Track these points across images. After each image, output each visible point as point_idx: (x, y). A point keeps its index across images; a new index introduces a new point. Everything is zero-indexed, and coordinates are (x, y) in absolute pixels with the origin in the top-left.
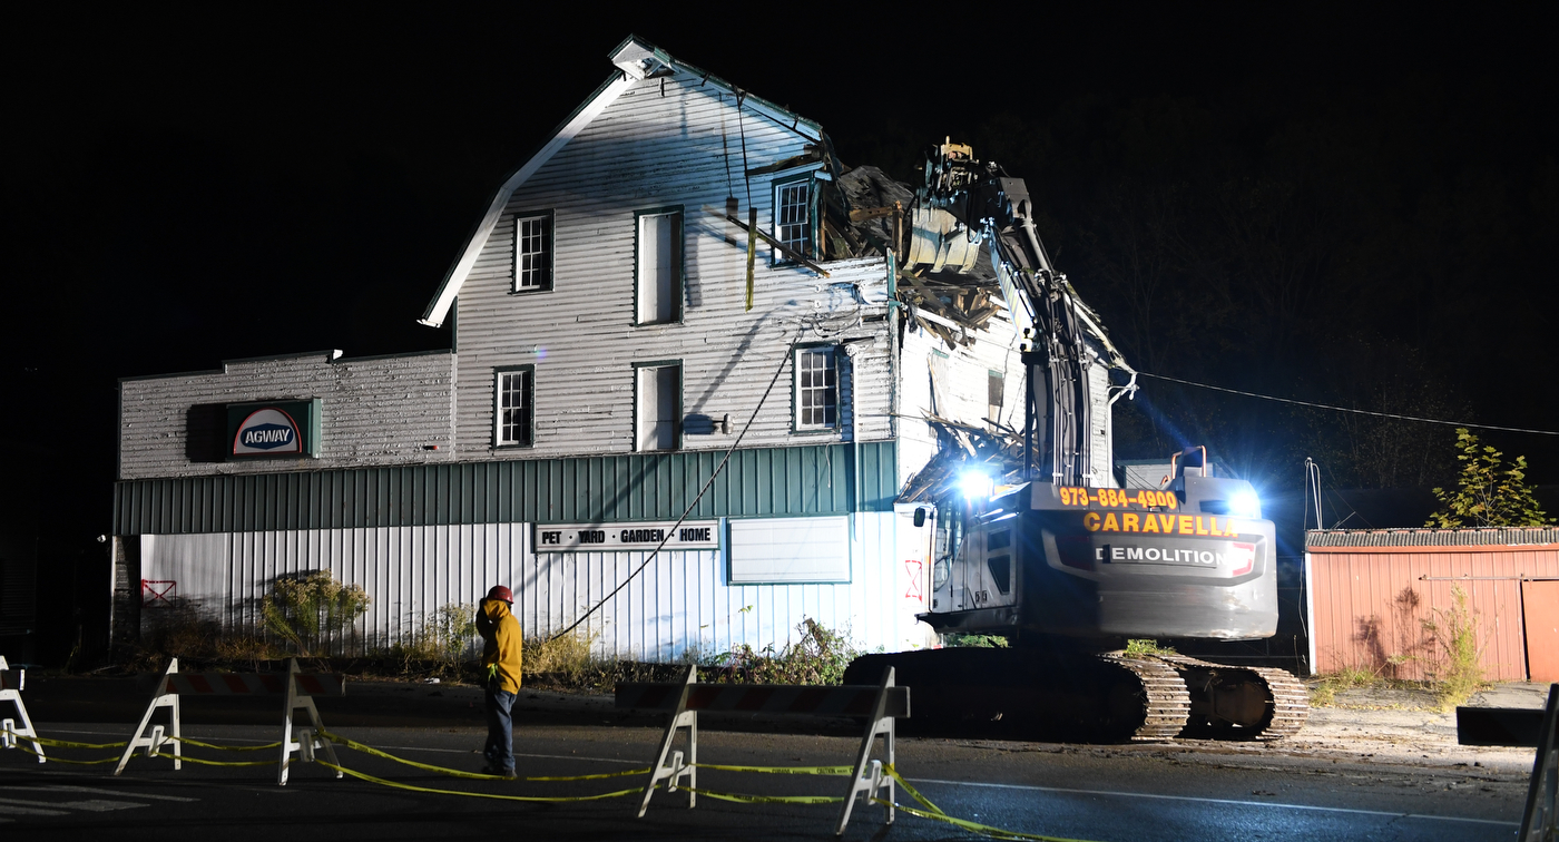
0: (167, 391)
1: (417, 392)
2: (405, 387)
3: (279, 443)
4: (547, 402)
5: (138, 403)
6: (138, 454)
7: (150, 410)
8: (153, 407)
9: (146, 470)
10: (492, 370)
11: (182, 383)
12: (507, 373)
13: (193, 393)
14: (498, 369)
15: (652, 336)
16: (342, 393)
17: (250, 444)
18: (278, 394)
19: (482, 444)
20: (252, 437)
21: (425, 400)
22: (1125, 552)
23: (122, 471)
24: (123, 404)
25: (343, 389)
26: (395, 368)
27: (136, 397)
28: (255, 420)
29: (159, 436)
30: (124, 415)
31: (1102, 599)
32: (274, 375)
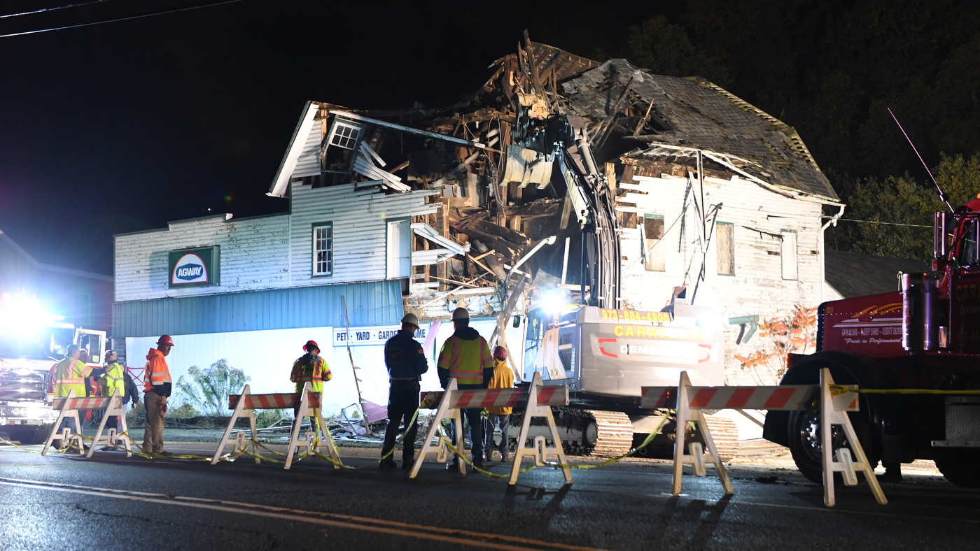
0: (140, 243)
1: (271, 241)
2: (264, 237)
3: (196, 276)
4: (340, 247)
5: (124, 251)
6: (125, 284)
7: (131, 256)
8: (132, 254)
9: (129, 295)
10: (311, 226)
11: (147, 237)
12: (319, 228)
13: (153, 244)
14: (314, 225)
15: (395, 201)
16: (231, 242)
17: (181, 277)
18: (198, 244)
19: (305, 275)
20: (181, 273)
21: (275, 246)
22: (637, 349)
23: (117, 296)
24: (117, 252)
25: (231, 240)
26: (259, 225)
27: (123, 247)
28: (184, 260)
29: (135, 272)
30: (117, 259)
31: (623, 375)
32: (195, 231)
